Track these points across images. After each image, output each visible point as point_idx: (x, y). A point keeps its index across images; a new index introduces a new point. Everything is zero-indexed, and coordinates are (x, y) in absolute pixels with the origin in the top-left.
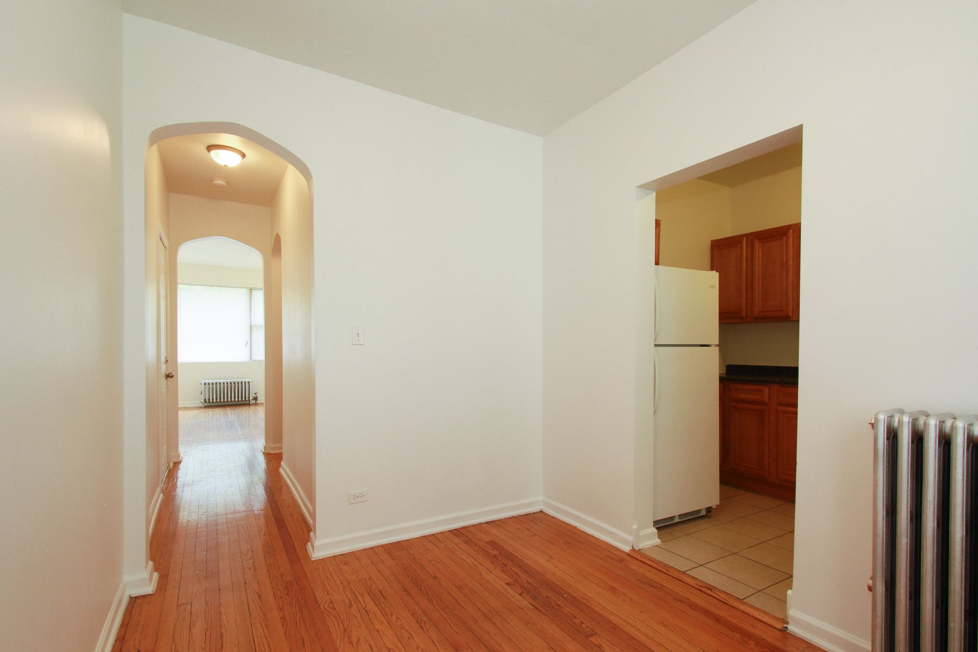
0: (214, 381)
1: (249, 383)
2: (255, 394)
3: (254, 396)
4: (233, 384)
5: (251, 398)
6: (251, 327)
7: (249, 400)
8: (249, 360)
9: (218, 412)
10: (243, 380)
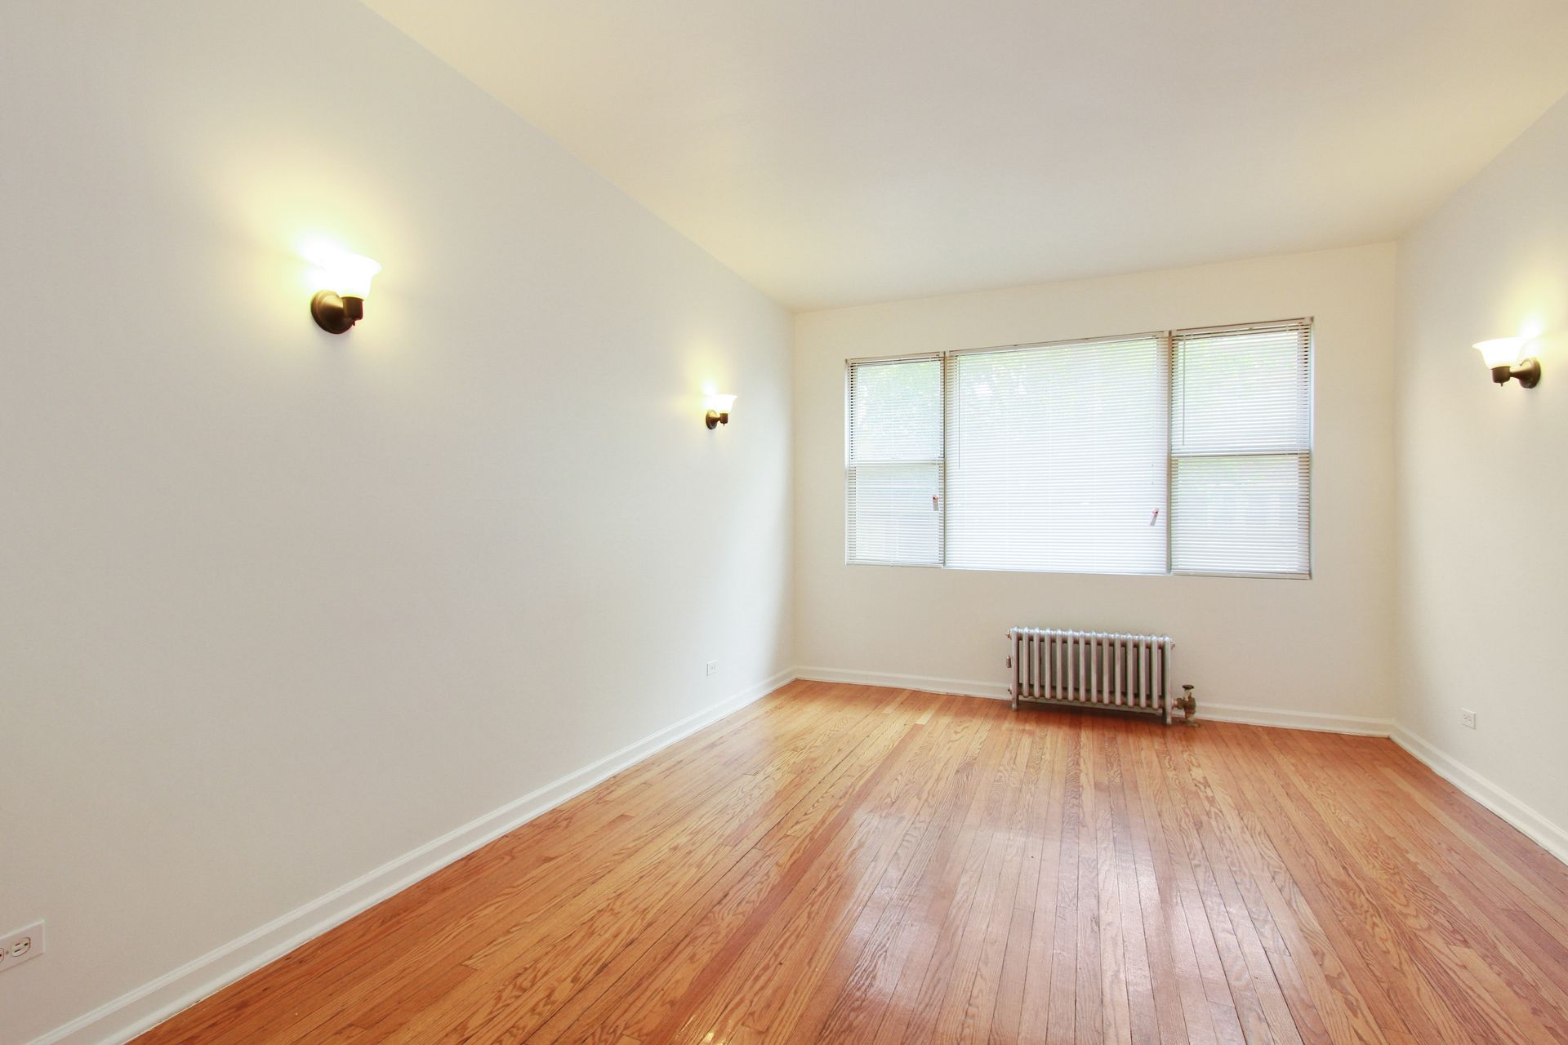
0: (1047, 632)
1: (1162, 648)
2: (1187, 688)
3: (1183, 694)
4: (1106, 646)
5: (1170, 701)
6: (1171, 465)
7: (1163, 707)
8: (1164, 570)
9: (1053, 740)
10: (1143, 639)
